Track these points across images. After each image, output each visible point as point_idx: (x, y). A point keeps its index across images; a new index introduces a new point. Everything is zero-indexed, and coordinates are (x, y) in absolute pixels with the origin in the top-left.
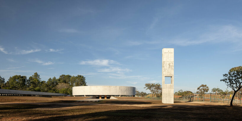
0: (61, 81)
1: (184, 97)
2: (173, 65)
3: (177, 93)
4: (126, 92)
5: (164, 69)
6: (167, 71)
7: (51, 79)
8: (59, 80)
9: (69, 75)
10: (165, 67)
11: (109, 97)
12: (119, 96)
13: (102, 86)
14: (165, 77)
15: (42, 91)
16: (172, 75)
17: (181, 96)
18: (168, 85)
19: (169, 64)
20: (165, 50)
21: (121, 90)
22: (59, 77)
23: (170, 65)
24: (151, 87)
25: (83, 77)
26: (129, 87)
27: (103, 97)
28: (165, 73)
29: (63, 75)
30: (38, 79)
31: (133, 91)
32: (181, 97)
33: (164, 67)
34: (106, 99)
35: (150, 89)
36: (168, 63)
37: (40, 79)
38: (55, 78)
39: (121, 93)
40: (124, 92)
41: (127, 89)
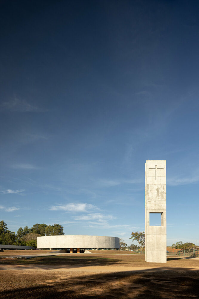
0: (34, 232)
1: (185, 251)
2: (165, 191)
3: (175, 246)
4: (105, 244)
5: (148, 199)
6: (153, 202)
7: (22, 229)
8: (32, 230)
9: (44, 224)
10: (150, 195)
11: (82, 250)
12: (96, 249)
13: (72, 236)
14: (150, 213)
15: (4, 243)
16: (163, 210)
17: (180, 249)
18: (156, 228)
19: (157, 190)
20: (150, 164)
21: (99, 241)
22: (32, 227)
23: (160, 191)
24: (139, 237)
25: (60, 227)
26: (110, 237)
27: (75, 250)
28: (149, 206)
29: (37, 225)
30: (5, 228)
31: (116, 242)
32: (181, 251)
33: (148, 194)
34: (78, 253)
35: (138, 240)
36: (155, 187)
37: (7, 229)
38: (26, 228)
39: (99, 245)
40: (103, 244)
41: (107, 240)
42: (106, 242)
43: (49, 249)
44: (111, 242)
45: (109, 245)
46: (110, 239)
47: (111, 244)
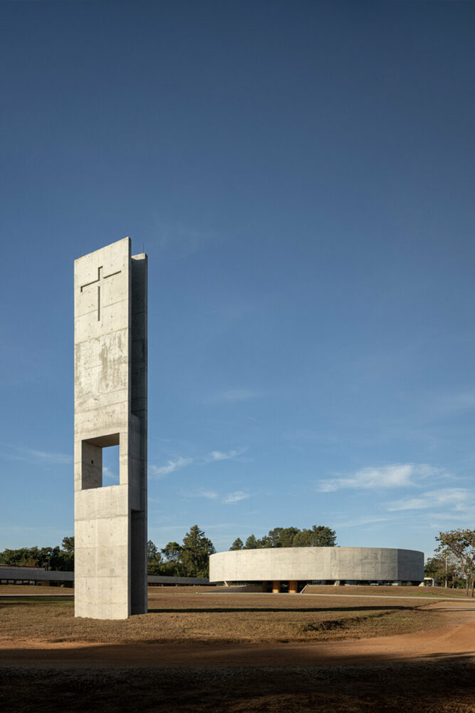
2: (126, 352)
4: (359, 569)
5: (79, 397)
6: (91, 402)
9: (294, 527)
10: (83, 381)
16: (119, 425)
18: (100, 493)
19: (103, 357)
20: (83, 271)
21: (340, 561)
23: (110, 357)
27: (284, 586)
28: (81, 422)
29: (277, 530)
34: (292, 592)
36: (97, 348)
39: (339, 571)
40: (354, 568)
41: (366, 558)
42: (363, 564)
43: (222, 583)
44: (382, 563)
45: (373, 570)
46: (376, 554)
47: (380, 569)
